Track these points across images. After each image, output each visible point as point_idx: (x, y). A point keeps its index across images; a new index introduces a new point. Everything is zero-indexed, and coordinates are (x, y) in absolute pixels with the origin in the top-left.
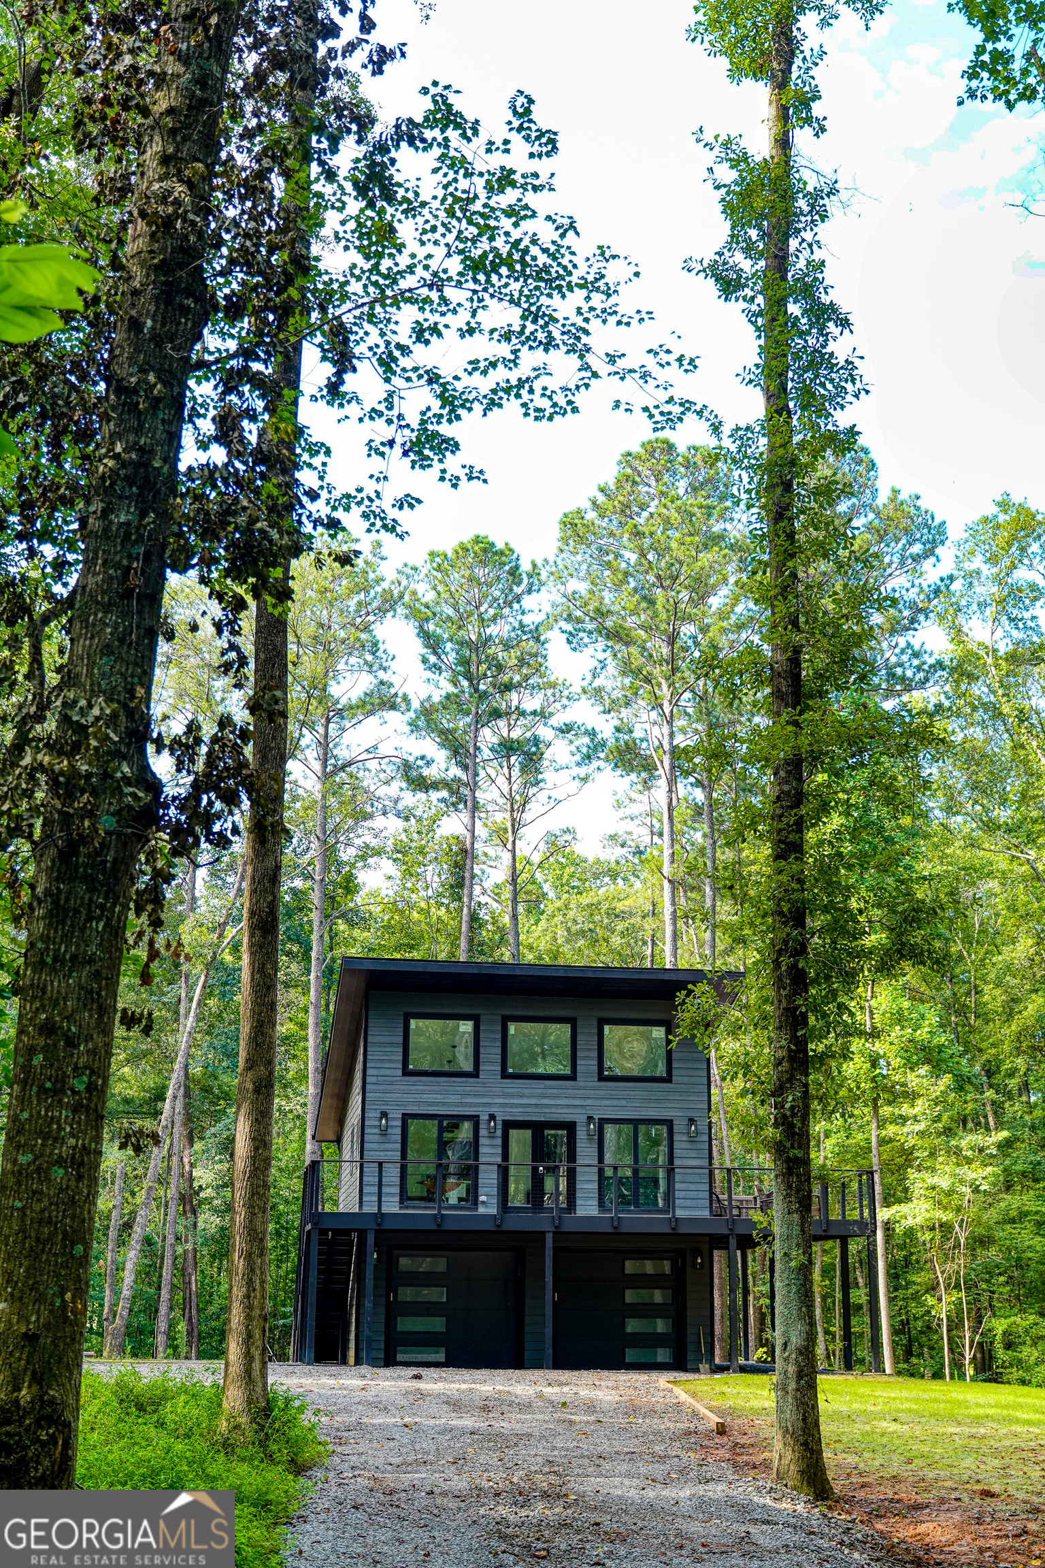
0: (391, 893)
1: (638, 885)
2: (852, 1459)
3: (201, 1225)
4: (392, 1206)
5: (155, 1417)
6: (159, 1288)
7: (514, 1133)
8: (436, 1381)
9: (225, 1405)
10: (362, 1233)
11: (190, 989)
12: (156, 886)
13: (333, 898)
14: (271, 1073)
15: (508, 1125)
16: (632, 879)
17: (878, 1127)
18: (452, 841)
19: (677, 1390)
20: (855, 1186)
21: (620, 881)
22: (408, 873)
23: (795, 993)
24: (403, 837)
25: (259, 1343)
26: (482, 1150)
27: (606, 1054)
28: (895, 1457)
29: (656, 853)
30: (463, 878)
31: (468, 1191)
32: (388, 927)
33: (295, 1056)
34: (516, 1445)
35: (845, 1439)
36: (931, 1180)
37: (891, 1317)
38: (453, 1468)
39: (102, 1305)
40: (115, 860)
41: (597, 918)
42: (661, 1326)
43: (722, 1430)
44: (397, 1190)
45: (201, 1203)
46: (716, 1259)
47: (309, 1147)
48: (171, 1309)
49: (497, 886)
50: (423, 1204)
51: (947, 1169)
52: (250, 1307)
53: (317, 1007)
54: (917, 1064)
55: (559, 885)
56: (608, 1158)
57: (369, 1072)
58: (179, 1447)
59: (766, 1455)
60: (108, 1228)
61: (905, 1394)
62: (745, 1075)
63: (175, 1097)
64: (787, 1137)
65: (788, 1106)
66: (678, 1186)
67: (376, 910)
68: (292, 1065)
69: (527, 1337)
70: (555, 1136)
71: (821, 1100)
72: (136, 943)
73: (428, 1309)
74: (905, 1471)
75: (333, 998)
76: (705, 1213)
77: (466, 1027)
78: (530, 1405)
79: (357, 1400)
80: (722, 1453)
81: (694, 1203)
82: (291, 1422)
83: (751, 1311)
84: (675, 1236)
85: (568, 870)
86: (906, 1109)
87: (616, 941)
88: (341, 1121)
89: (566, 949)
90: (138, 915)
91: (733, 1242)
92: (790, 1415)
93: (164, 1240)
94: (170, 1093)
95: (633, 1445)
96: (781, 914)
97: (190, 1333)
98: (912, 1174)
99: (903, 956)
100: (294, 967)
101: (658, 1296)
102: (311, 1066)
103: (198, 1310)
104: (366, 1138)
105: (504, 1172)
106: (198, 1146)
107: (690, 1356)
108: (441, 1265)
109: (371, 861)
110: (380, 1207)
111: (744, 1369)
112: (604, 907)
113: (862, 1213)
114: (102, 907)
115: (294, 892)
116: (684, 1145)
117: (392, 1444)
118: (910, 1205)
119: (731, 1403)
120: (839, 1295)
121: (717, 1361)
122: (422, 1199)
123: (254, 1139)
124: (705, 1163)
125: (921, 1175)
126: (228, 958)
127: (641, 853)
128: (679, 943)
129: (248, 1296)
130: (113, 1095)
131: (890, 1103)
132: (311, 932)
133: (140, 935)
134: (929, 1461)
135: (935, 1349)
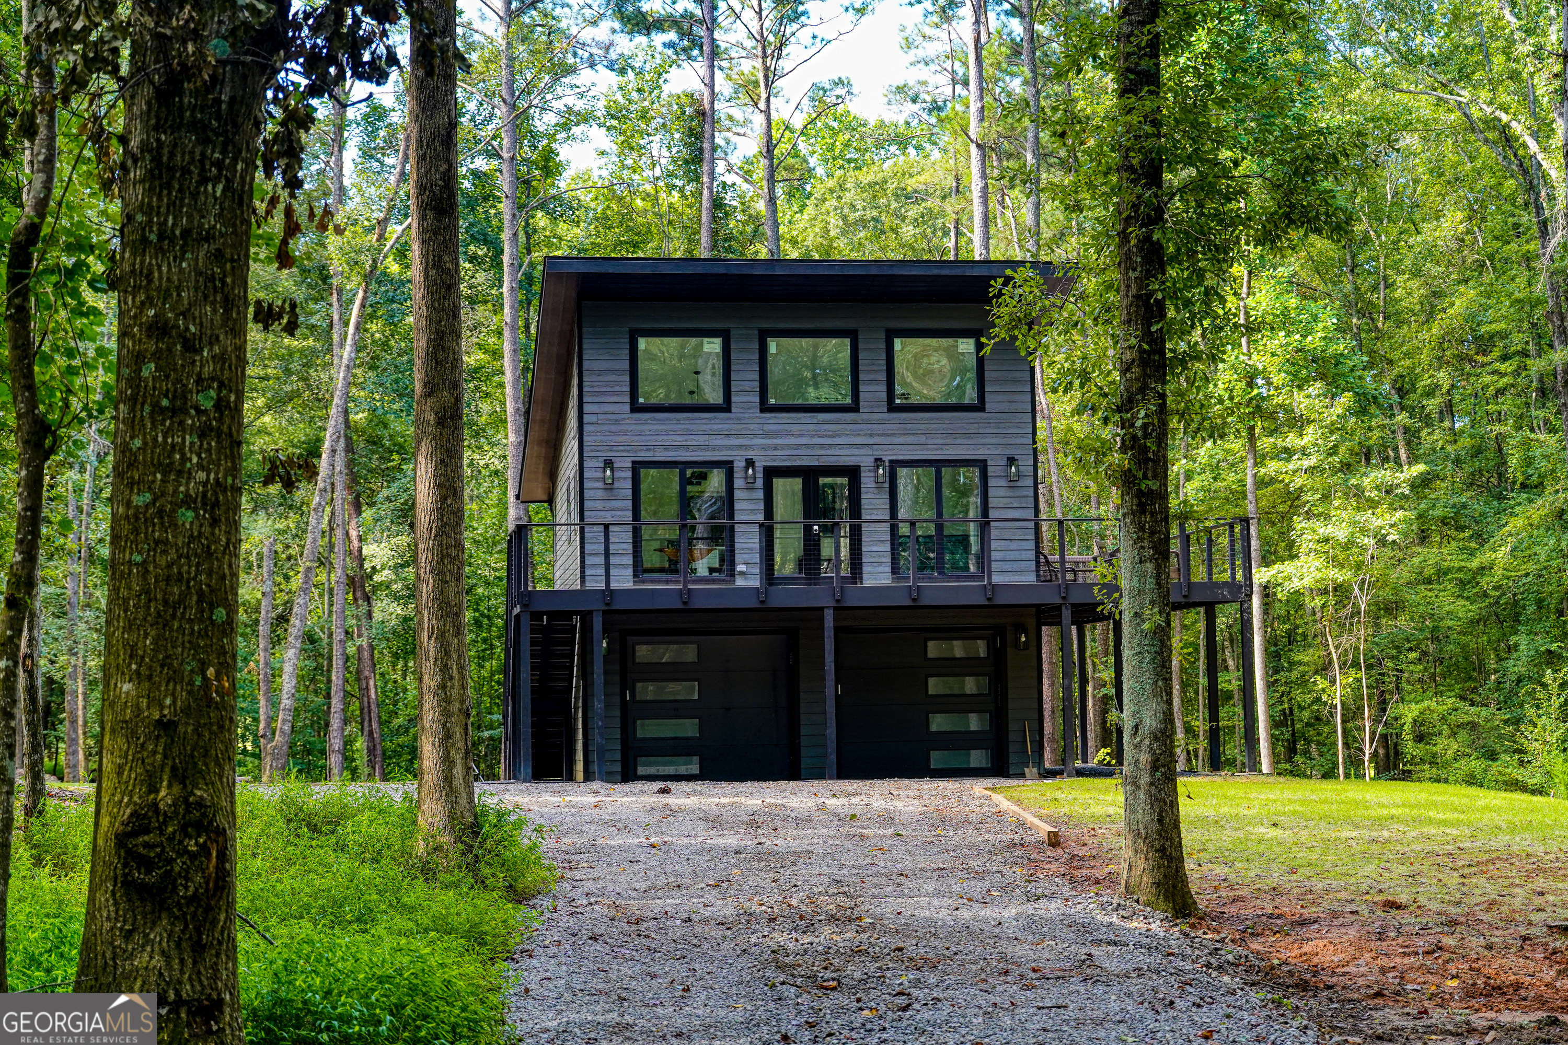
0: (605, 173)
1: (936, 154)
2: (1220, 870)
3: (377, 615)
4: (623, 580)
5: (333, 840)
6: (328, 696)
7: (779, 484)
8: (688, 795)
9: (421, 821)
10: (586, 616)
11: (346, 306)
12: (290, 133)
13: (527, 183)
14: (458, 400)
15: (771, 473)
16: (928, 147)
17: (1255, 464)
18: (684, 100)
19: (997, 798)
20: (1225, 541)
21: (911, 150)
22: (627, 146)
23: (1149, 275)
24: (619, 97)
25: (460, 744)
26: (738, 506)
27: (897, 378)
28: (1274, 867)
29: (959, 108)
30: (701, 150)
31: (722, 560)
32: (603, 220)
33: (487, 395)
34: (793, 863)
35: (1211, 848)
36: (1324, 530)
37: (1270, 707)
38: (715, 892)
39: (256, 720)
40: (233, 100)
41: (883, 201)
42: (974, 723)
43: (1054, 841)
44: (629, 560)
45: (375, 589)
46: (1045, 639)
47: (512, 512)
48: (346, 722)
49: (748, 161)
50: (663, 576)
51: (1345, 515)
52: (447, 700)
53: (514, 328)
54: (1306, 380)
55: (831, 157)
56: (903, 513)
57: (587, 408)
58: (366, 871)
59: (1112, 867)
60: (257, 622)
61: (1288, 794)
62: (1082, 386)
63: (334, 451)
64: (1138, 464)
65: (1139, 423)
66: (994, 545)
67: (586, 198)
68: (485, 407)
69: (804, 741)
70: (832, 487)
71: (1182, 415)
72: (268, 212)
73: (676, 709)
74: (1289, 882)
75: (534, 317)
76: (1031, 579)
77: (713, 346)
78: (810, 818)
79: (588, 819)
80: (1055, 866)
81: (1016, 566)
82: (506, 841)
83: (1090, 704)
84: (992, 608)
85: (842, 138)
86: (1291, 440)
87: (908, 231)
88: (552, 475)
89: (841, 243)
90: (269, 175)
91: (1067, 614)
92: (1144, 816)
93: (330, 635)
94: (326, 446)
95: (942, 860)
96: (1131, 169)
97: (371, 751)
98: (1299, 523)
99: (1291, 221)
100: (481, 277)
101: (970, 685)
102: (510, 407)
103: (380, 723)
104: (587, 494)
105: (767, 532)
106: (368, 514)
107: (1013, 759)
108: (689, 653)
109: (576, 130)
110: (608, 582)
111: (1080, 773)
112: (891, 186)
113: (1233, 574)
114: (219, 164)
115: (476, 174)
116: (1002, 492)
117: (636, 867)
118: (1296, 563)
119: (1066, 810)
120: (1203, 681)
121: (1047, 765)
122: (661, 570)
123: (439, 486)
124: (1030, 514)
125: (1310, 524)
126: (394, 268)
127: (939, 109)
128: (992, 231)
129: (443, 686)
130: (252, 453)
131: (1272, 433)
132: (500, 229)
133: (274, 201)
134: (1318, 870)
135: (1326, 745)
